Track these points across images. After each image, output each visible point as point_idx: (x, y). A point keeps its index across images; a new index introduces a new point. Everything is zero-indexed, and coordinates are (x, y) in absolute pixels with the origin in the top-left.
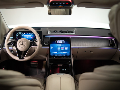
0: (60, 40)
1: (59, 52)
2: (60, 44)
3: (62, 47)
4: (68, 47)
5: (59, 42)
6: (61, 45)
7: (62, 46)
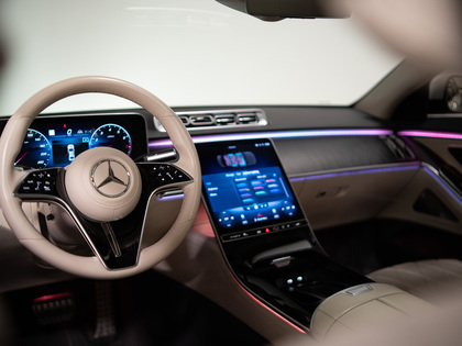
0: (233, 151)
1: (251, 203)
3: (254, 183)
4: (277, 178)
5: (231, 159)
6: (246, 173)
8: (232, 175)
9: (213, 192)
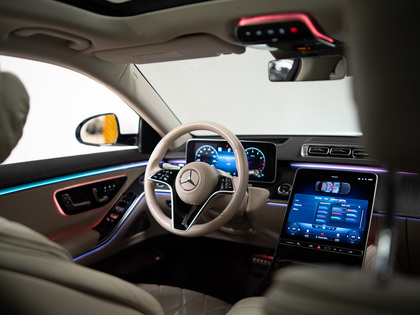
0: (333, 181)
1: (322, 224)
2: (331, 195)
5: (327, 186)
7: (338, 205)
8: (320, 198)
9: (297, 207)
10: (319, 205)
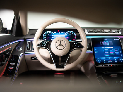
0: (106, 41)
1: (108, 57)
2: (107, 46)
3: (110, 51)
4: (119, 50)
5: (104, 43)
6: (108, 48)
8: (104, 48)
9: (97, 52)
10: (104, 50)
